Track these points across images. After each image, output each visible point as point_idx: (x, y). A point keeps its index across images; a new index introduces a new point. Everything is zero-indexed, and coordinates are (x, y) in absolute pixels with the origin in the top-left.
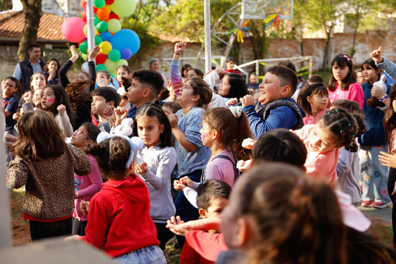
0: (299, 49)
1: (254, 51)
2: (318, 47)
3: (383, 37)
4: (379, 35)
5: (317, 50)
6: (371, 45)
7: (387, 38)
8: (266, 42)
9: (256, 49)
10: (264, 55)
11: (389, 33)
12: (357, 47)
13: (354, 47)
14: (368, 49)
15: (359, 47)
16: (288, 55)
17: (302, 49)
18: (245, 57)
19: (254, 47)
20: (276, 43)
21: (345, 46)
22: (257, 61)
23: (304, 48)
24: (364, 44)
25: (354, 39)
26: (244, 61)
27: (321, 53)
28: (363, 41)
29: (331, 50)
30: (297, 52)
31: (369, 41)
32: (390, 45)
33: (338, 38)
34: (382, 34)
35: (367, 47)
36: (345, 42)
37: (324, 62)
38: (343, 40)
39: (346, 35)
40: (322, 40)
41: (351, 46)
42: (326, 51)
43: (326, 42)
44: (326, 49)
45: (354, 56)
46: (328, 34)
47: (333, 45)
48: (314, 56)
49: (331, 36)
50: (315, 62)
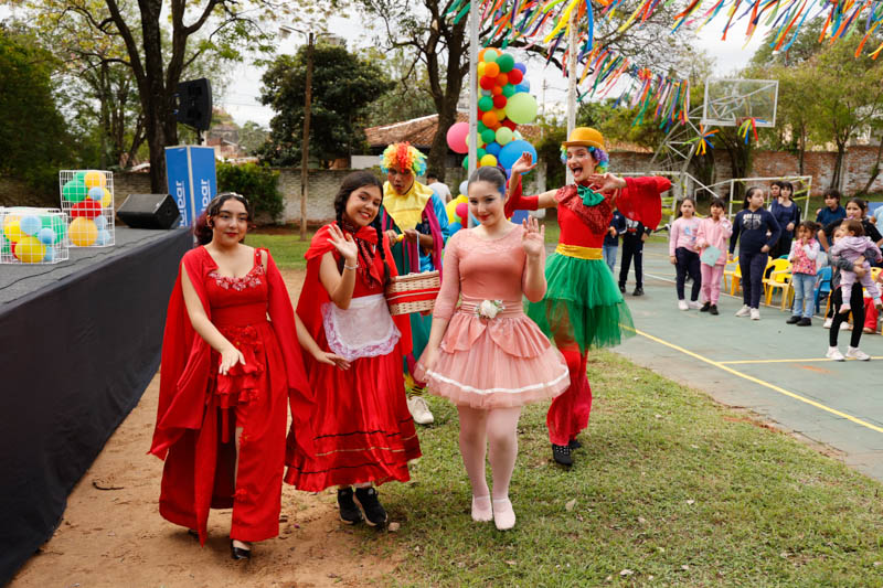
0: (798, 165)
1: (733, 166)
2: (825, 164)
5: (823, 167)
8: (751, 155)
9: (736, 165)
10: (746, 171)
12: (881, 166)
13: (877, 166)
16: (781, 173)
17: (801, 166)
18: (719, 174)
19: (733, 162)
20: (765, 157)
21: (866, 163)
22: (733, 181)
23: (805, 165)
25: (879, 154)
26: (718, 179)
27: (829, 171)
29: (844, 168)
30: (794, 170)
33: (857, 153)
36: (866, 158)
38: (864, 154)
39: (867, 148)
40: (833, 154)
41: (874, 163)
42: (836, 169)
43: (837, 157)
44: (836, 166)
45: (878, 178)
46: (841, 147)
47: (847, 161)
48: (819, 176)
49: (845, 150)
50: (818, 184)
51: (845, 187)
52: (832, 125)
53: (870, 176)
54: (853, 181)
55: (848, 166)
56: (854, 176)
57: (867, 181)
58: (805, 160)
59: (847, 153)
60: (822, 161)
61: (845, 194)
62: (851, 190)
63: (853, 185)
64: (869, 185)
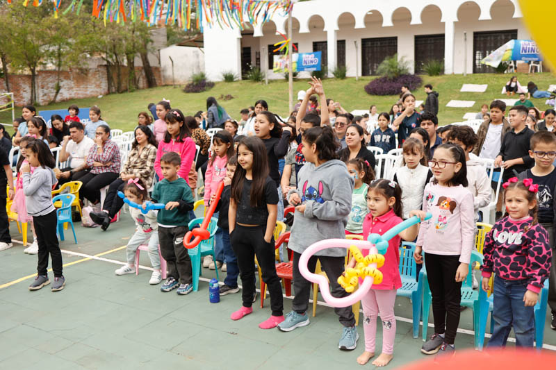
0: (5, 85)
2: (24, 83)
3: (86, 74)
4: (82, 72)
5: (23, 86)
6: (75, 81)
7: (90, 75)
11: (91, 71)
12: (61, 84)
13: (58, 84)
14: (73, 85)
15: (64, 83)
17: (7, 85)
21: (51, 82)
23: (10, 85)
24: (69, 81)
25: (58, 76)
27: (27, 88)
28: (67, 77)
29: (38, 86)
30: (3, 88)
31: (74, 78)
32: (93, 82)
33: (44, 75)
34: (85, 72)
35: (72, 83)
36: (51, 79)
37: (32, 97)
38: (49, 76)
39: (51, 72)
40: (28, 76)
41: (56, 82)
42: (32, 87)
43: (32, 78)
44: (32, 84)
45: (60, 91)
46: (33, 71)
47: (39, 81)
48: (22, 92)
49: (36, 73)
50: (22, 98)
51: (40, 99)
52: (24, 56)
53: (55, 91)
54: (45, 95)
55: (40, 84)
56: (46, 91)
57: (54, 94)
58: (9, 81)
59: (38, 75)
60: (22, 82)
61: (41, 104)
62: (45, 101)
63: (45, 98)
64: (56, 96)
